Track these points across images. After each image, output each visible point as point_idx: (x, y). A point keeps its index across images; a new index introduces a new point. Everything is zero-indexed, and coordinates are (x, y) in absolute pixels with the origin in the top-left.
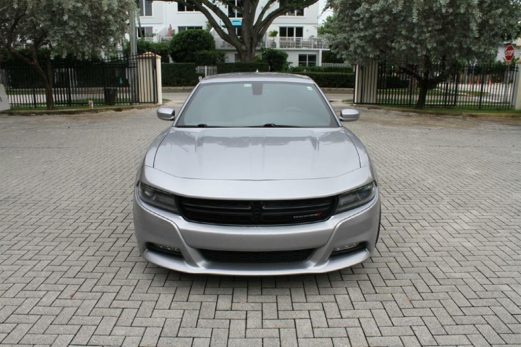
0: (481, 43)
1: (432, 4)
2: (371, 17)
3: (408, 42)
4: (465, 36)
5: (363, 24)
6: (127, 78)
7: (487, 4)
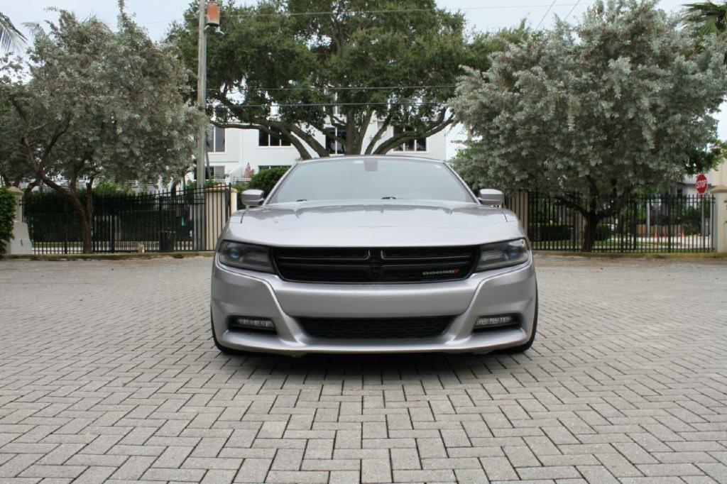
0: (660, 159)
1: (593, 109)
2: (514, 129)
3: (565, 159)
4: (639, 150)
5: (505, 139)
6: (191, 218)
7: (662, 109)
